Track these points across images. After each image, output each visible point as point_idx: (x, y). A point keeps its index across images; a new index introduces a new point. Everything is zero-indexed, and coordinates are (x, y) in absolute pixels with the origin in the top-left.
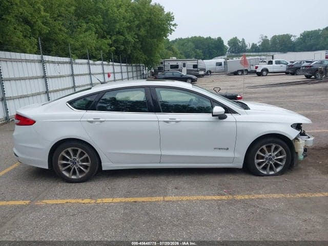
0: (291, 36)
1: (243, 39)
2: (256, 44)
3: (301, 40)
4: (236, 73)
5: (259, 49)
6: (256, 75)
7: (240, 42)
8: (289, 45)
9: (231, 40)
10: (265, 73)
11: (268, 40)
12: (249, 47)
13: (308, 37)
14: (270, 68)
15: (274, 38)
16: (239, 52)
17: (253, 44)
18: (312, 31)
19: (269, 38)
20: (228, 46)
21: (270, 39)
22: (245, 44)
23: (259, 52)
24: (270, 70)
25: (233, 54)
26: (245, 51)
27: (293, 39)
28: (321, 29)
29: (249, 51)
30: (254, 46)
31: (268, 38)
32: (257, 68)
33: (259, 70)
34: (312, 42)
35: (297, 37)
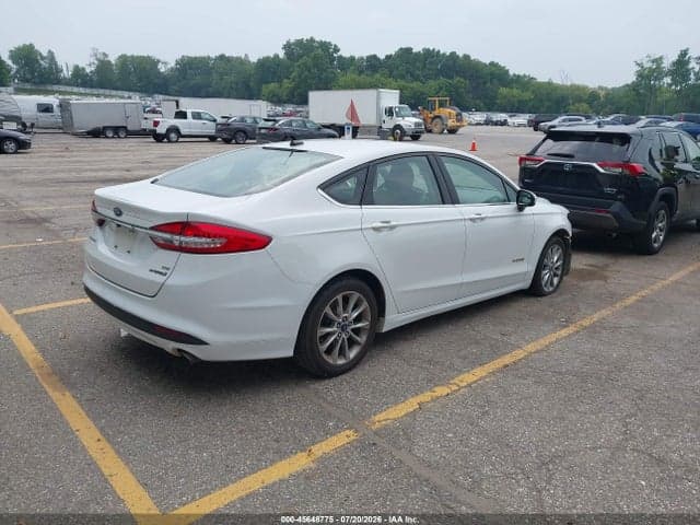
0: (159, 61)
1: (50, 51)
2: (83, 69)
3: (177, 73)
4: (96, 133)
5: (91, 80)
6: (152, 140)
7: (43, 58)
8: (156, 81)
9: (18, 49)
10: (173, 136)
11: (109, 62)
12: (67, 73)
13: (190, 69)
14: (185, 126)
15: (124, 59)
16: (42, 83)
17: (76, 68)
18: (196, 58)
19: (113, 58)
20: (9, 62)
21: (113, 62)
22: (56, 64)
23: (92, 87)
24: (183, 131)
25: (28, 86)
26: (59, 82)
27: (162, 69)
28: (213, 56)
29: (67, 83)
30: (78, 71)
31: (109, 59)
32: (156, 124)
33: (161, 130)
34: (198, 79)
35: (169, 66)
